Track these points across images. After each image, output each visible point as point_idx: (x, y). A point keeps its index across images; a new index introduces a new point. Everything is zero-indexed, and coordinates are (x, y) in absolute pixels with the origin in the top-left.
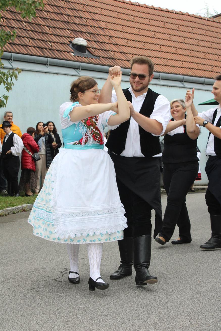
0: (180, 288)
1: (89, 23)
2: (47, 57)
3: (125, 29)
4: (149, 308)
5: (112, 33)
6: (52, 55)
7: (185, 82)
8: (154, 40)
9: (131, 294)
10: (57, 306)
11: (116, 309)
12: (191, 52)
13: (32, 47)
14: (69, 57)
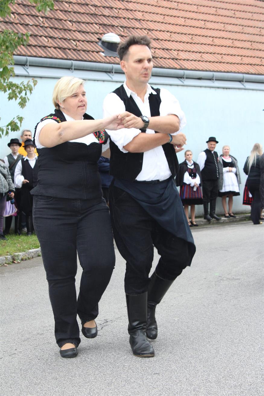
0: (249, 337)
1: (122, 15)
2: (70, 60)
3: (167, 19)
4: (211, 363)
5: (152, 26)
6: (77, 57)
7: (246, 82)
8: (204, 31)
9: (188, 347)
10: (96, 365)
11: (169, 366)
12: (252, 44)
13: (52, 48)
14: (99, 58)
